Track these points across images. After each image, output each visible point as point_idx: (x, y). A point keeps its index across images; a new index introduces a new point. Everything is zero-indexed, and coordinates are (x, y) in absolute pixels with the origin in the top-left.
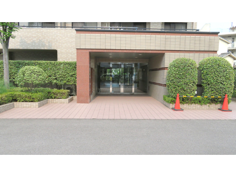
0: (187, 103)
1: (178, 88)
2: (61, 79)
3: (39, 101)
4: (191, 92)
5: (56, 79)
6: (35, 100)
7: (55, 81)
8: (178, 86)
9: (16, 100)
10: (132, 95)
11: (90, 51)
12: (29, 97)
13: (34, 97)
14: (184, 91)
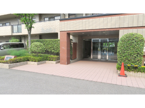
0: (132, 71)
1: (123, 58)
2: (56, 49)
3: (38, 61)
4: (136, 62)
5: (54, 49)
6: (37, 61)
7: (53, 51)
8: (124, 57)
9: (29, 60)
10: (107, 61)
11: (68, 32)
12: (34, 59)
13: (36, 59)
14: (129, 60)
